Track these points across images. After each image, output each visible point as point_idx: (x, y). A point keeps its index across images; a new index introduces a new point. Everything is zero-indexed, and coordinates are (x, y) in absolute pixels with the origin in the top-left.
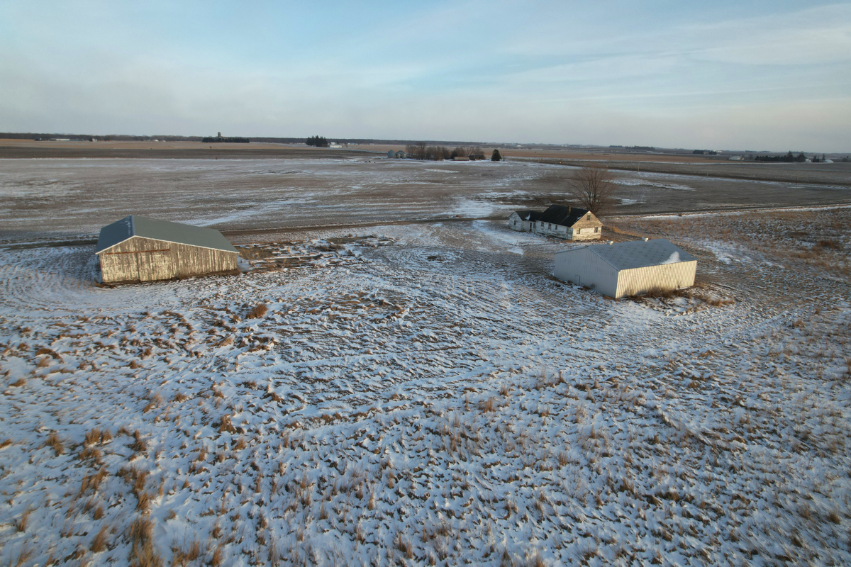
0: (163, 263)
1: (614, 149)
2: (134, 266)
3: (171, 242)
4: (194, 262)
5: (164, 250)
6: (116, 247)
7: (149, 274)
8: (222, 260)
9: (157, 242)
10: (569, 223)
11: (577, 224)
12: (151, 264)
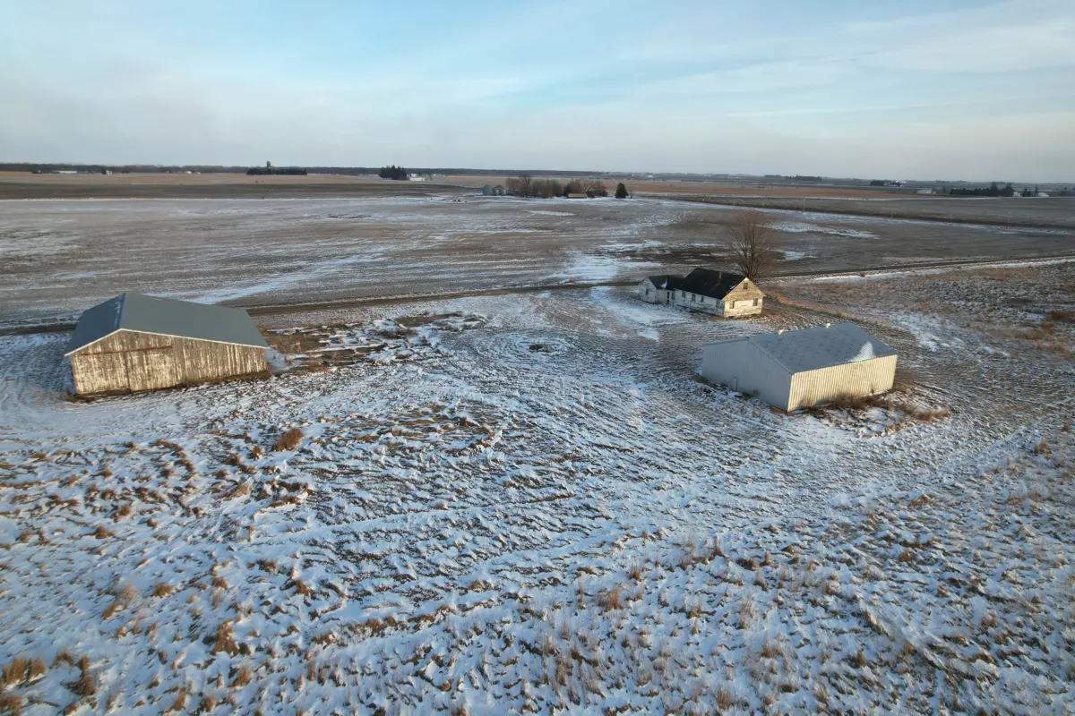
0: (163, 366)
1: (769, 180)
2: (122, 370)
3: (173, 336)
4: (206, 362)
5: (163, 348)
6: (95, 346)
7: (143, 380)
8: (246, 359)
9: (153, 337)
10: (720, 294)
11: (730, 295)
12: (146, 367)
